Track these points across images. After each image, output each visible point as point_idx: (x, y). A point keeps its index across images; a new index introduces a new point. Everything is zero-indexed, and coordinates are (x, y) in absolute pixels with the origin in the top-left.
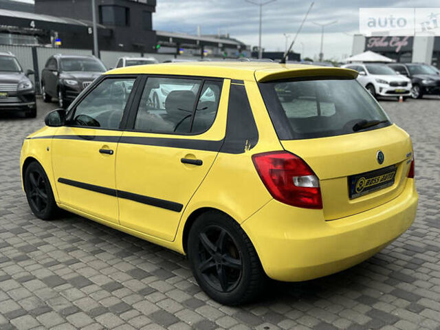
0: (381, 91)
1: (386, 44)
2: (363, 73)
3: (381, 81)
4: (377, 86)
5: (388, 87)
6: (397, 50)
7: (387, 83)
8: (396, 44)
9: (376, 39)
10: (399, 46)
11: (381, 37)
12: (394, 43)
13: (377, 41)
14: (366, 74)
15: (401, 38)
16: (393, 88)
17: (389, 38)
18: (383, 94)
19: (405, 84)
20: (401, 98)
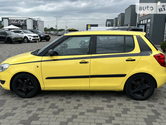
0: (30, 39)
1: (16, 22)
2: (22, 33)
3: (29, 36)
4: (29, 37)
5: (32, 38)
6: (21, 25)
7: (32, 36)
8: (20, 23)
9: (12, 21)
10: (22, 23)
11: (14, 20)
12: (19, 22)
13: (13, 21)
14: (23, 33)
15: (22, 20)
16: (34, 38)
17: (17, 21)
18: (31, 40)
19: (37, 37)
20: (37, 41)
